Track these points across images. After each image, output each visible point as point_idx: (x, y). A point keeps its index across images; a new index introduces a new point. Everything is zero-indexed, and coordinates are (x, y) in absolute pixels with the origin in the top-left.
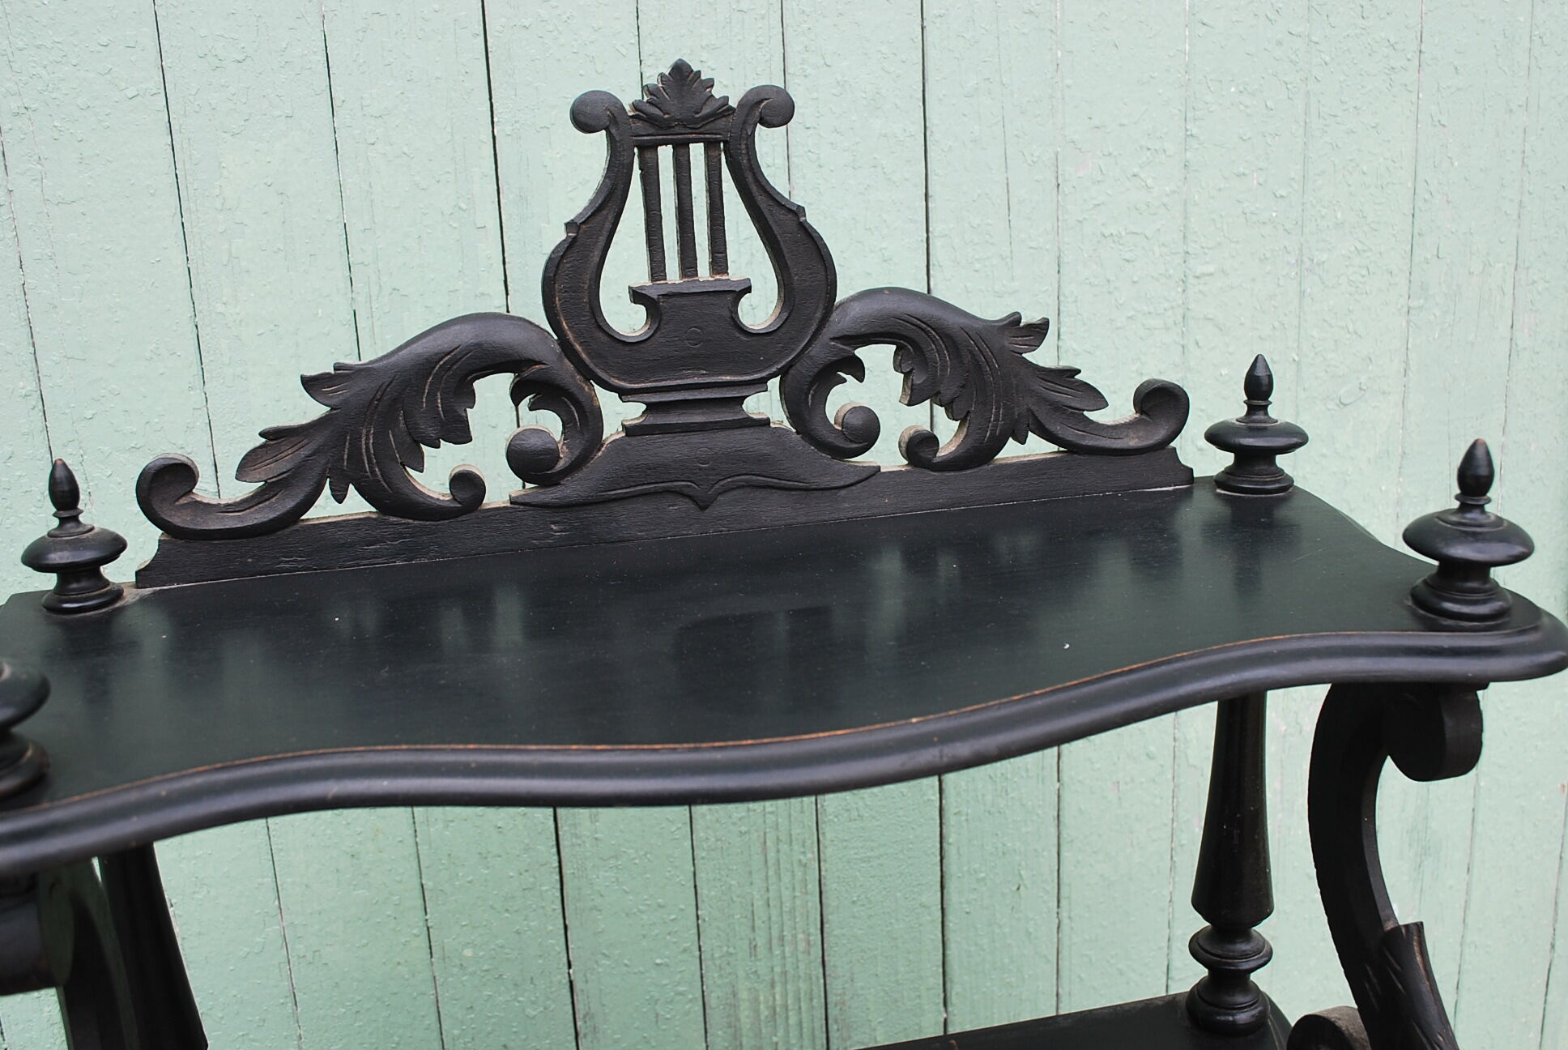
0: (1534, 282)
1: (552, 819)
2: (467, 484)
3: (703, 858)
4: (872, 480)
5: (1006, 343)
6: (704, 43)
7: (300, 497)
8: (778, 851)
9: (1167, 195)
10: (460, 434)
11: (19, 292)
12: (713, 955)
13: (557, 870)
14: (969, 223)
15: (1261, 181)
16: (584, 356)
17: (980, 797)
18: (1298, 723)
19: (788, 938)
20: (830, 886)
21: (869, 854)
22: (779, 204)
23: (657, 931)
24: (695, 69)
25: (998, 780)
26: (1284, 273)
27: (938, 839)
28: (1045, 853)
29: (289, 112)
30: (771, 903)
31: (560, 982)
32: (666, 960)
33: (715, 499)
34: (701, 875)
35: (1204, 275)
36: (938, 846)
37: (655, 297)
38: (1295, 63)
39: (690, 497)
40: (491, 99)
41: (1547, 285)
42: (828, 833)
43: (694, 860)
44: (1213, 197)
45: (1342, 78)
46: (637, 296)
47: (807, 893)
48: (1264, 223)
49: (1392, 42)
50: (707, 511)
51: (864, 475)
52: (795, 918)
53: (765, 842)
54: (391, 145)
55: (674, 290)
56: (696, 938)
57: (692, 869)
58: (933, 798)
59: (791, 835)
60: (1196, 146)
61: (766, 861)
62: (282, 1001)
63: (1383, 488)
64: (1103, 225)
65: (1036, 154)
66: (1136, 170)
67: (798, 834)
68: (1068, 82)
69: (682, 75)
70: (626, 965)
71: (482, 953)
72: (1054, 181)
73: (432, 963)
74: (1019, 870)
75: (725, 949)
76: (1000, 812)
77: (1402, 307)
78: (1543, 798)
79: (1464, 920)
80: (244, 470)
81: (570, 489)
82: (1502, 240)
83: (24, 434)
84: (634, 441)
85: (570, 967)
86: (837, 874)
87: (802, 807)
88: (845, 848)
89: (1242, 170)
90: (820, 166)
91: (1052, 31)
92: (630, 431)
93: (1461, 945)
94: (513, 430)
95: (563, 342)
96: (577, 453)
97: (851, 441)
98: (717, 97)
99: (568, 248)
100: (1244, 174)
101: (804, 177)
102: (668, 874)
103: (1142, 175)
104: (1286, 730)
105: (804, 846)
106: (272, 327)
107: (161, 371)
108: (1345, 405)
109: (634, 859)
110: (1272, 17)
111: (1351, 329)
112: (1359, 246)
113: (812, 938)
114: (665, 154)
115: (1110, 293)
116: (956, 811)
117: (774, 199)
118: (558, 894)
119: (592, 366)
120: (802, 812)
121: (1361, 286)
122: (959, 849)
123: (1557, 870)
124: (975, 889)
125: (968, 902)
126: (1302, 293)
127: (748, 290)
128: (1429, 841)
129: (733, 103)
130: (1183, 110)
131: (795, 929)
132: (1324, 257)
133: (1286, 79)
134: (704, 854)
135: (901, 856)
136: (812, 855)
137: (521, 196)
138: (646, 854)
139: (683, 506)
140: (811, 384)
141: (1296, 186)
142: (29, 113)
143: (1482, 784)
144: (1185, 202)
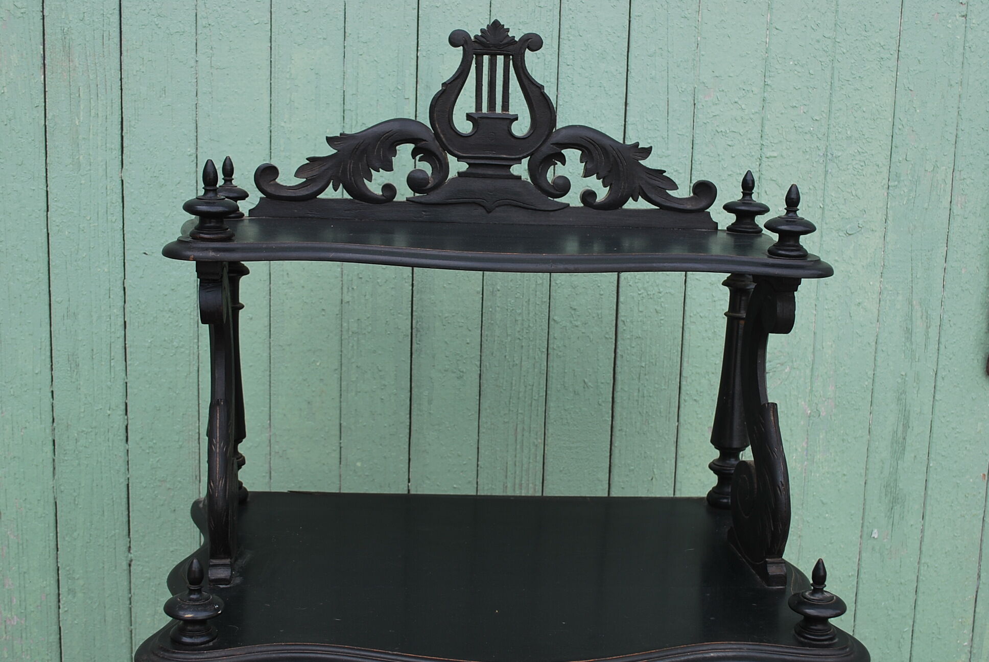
0: (964, 179)
1: (409, 399)
2: (389, 189)
3: (484, 433)
4: (565, 210)
5: (631, 155)
6: (521, 21)
7: (320, 186)
8: (523, 435)
9: (753, 114)
10: (389, 167)
11: (194, 107)
12: (483, 488)
13: (409, 427)
14: (647, 119)
15: (805, 111)
16: (444, 140)
17: (633, 423)
18: (817, 410)
19: (524, 485)
20: (549, 459)
21: (571, 445)
22: (533, 83)
23: (455, 469)
24: (502, 24)
25: (644, 415)
26: (817, 160)
27: (609, 443)
28: (668, 462)
29: (325, 37)
30: (517, 464)
31: (403, 489)
32: (459, 486)
33: (494, 209)
34: (481, 442)
35: (771, 157)
36: (609, 447)
37: (476, 118)
38: (826, 52)
39: (483, 207)
40: (418, 39)
41: (972, 181)
42: (550, 430)
43: (479, 433)
44: (778, 117)
45: (853, 61)
46: (469, 117)
47: (536, 462)
48: (806, 133)
49: (882, 44)
50: (490, 214)
51: (562, 207)
52: (529, 474)
53: (517, 429)
54: (369, 56)
55: (486, 116)
56: (476, 476)
57: (477, 438)
58: (608, 419)
59: (530, 427)
60: (770, 90)
61: (516, 440)
62: (264, 474)
63: (871, 283)
64: (717, 126)
65: (684, 87)
66: (736, 100)
67: (534, 428)
68: (703, 53)
69: (496, 26)
70: (438, 485)
71: (365, 466)
72: (693, 102)
73: (340, 467)
74: (653, 469)
75: (490, 486)
76: (644, 434)
77: (884, 184)
78: (971, 480)
79: (920, 548)
80: (298, 174)
81: (433, 197)
82: (945, 154)
83: (186, 173)
84: (461, 179)
85: (409, 482)
86: (553, 453)
87: (538, 413)
88: (559, 439)
89: (794, 105)
90: (573, 84)
91: (696, 27)
92: (460, 174)
93: (919, 563)
94: (412, 169)
95: (436, 134)
96: (437, 181)
97: (557, 190)
98: (510, 36)
99: (442, 94)
100: (795, 107)
101: (564, 89)
102: (464, 438)
103: (739, 102)
104: (810, 413)
105: (537, 435)
106: (305, 135)
107: (252, 150)
108: (850, 235)
109: (448, 427)
110: (814, 28)
111: (854, 193)
112: (860, 150)
113: (537, 487)
114: (486, 58)
115: (719, 161)
116: (620, 428)
117: (531, 81)
118: (408, 440)
119: (447, 144)
120: (537, 416)
121: (860, 171)
122: (620, 451)
123: (981, 527)
124: (627, 475)
125: (623, 482)
126: (826, 172)
127: (517, 119)
128: (898, 494)
129: (517, 39)
130: (764, 71)
131: (528, 481)
132: (840, 154)
133: (821, 60)
134: (484, 431)
135: (588, 449)
136: (541, 441)
137: (427, 86)
138: (454, 426)
139: (481, 211)
140: (541, 163)
141: (824, 115)
142: (211, 26)
143: (931, 465)
144: (763, 118)
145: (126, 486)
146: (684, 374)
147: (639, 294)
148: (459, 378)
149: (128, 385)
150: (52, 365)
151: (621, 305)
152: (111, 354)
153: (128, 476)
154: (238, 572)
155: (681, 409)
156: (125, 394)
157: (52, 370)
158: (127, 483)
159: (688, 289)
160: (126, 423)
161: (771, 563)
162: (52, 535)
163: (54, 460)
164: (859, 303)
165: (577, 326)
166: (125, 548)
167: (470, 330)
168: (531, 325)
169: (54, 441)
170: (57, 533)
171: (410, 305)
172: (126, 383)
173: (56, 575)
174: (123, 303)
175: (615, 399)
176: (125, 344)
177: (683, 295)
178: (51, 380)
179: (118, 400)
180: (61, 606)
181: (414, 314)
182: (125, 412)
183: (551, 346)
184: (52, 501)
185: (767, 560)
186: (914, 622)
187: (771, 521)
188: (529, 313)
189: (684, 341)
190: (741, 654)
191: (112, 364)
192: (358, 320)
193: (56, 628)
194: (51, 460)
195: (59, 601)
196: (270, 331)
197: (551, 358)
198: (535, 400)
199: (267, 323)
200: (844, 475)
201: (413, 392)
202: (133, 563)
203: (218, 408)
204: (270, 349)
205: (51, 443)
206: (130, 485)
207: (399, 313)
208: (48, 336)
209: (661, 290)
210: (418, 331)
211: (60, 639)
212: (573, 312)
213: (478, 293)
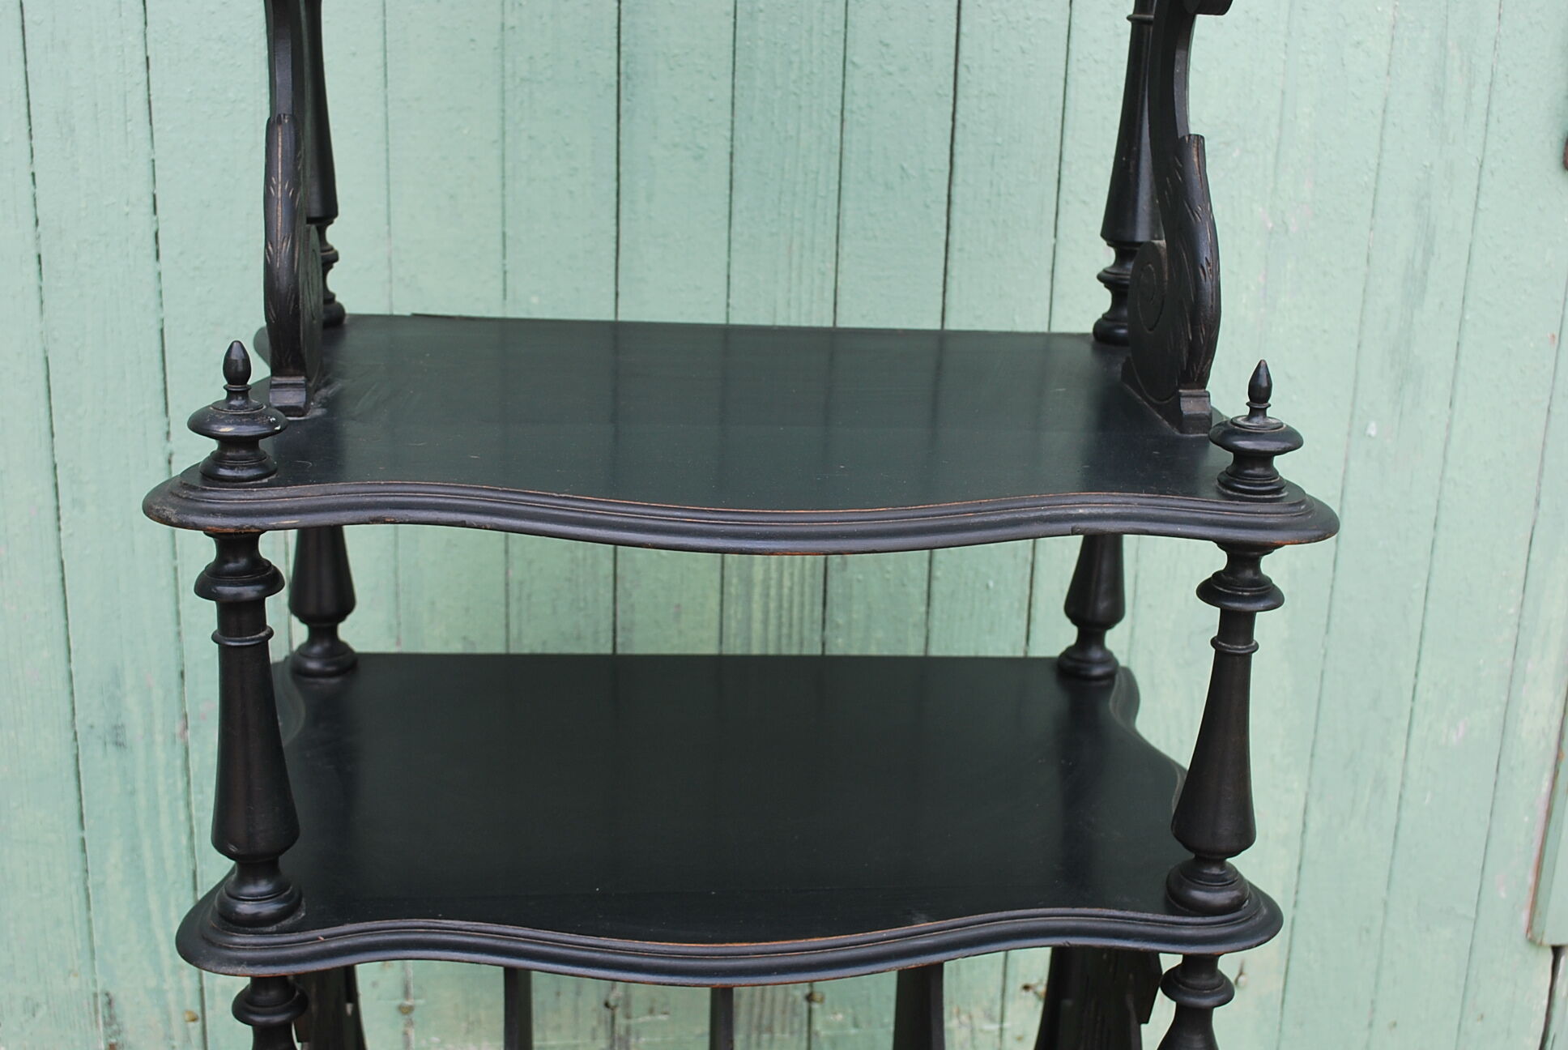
1: (615, 192)
3: (737, 251)
8: (802, 256)
13: (615, 240)
17: (982, 238)
18: (1284, 223)
21: (880, 274)
25: (1000, 226)
27: (942, 271)
28: (1038, 304)
30: (792, 304)
34: (735, 267)
36: (942, 278)
42: (846, 248)
43: (729, 251)
53: (791, 246)
57: (727, 259)
59: (813, 243)
61: (790, 264)
63: (1379, 9)
67: (820, 243)
71: (545, 304)
76: (999, 257)
78: (1532, 345)
79: (1445, 455)
86: (851, 287)
88: (860, 264)
93: (1441, 479)
102: (706, 260)
104: (1272, 228)
105: (824, 255)
109: (680, 241)
116: (960, 247)
118: (613, 261)
122: (959, 284)
123: (1544, 423)
128: (1411, 365)
134: (738, 247)
136: (830, 266)
143: (1467, 317)
145: (160, 333)
146: (1066, 157)
147: (994, 21)
148: (698, 158)
149: (156, 163)
150: (30, 130)
151: (962, 38)
152: (126, 111)
153: (162, 315)
154: (320, 403)
155: (1060, 216)
156: (151, 178)
157: (31, 137)
158: (159, 327)
159: (1075, 13)
160: (154, 229)
161: (1187, 396)
162: (44, 411)
163: (41, 288)
164: (1358, 43)
165: (890, 74)
166: (161, 434)
167: (714, 78)
168: (815, 70)
169: (39, 256)
170: (50, 408)
171: (615, 35)
172: (153, 161)
173: (51, 477)
174: (143, 26)
175: (953, 198)
176: (149, 95)
177: (1067, 23)
178: (30, 155)
179: (142, 190)
180: (62, 527)
181: (623, 49)
182: (152, 210)
183: (847, 107)
184: (41, 356)
185: (1181, 391)
186: (1430, 574)
187: (1189, 325)
188: (811, 51)
189: (1067, 101)
190: (1129, 511)
191: (129, 129)
192: (531, 58)
193: (55, 562)
194: (36, 288)
195: (59, 519)
196: (386, 75)
197: (846, 125)
198: (822, 197)
199: (380, 62)
200: (1325, 331)
201: (622, 181)
202: (174, 459)
203: (279, 129)
204: (386, 105)
205: (36, 260)
206: (165, 330)
207: (597, 48)
208: (23, 79)
209: (1031, 14)
210: (628, 78)
211: (63, 579)
212: (884, 50)
213: (727, 14)
